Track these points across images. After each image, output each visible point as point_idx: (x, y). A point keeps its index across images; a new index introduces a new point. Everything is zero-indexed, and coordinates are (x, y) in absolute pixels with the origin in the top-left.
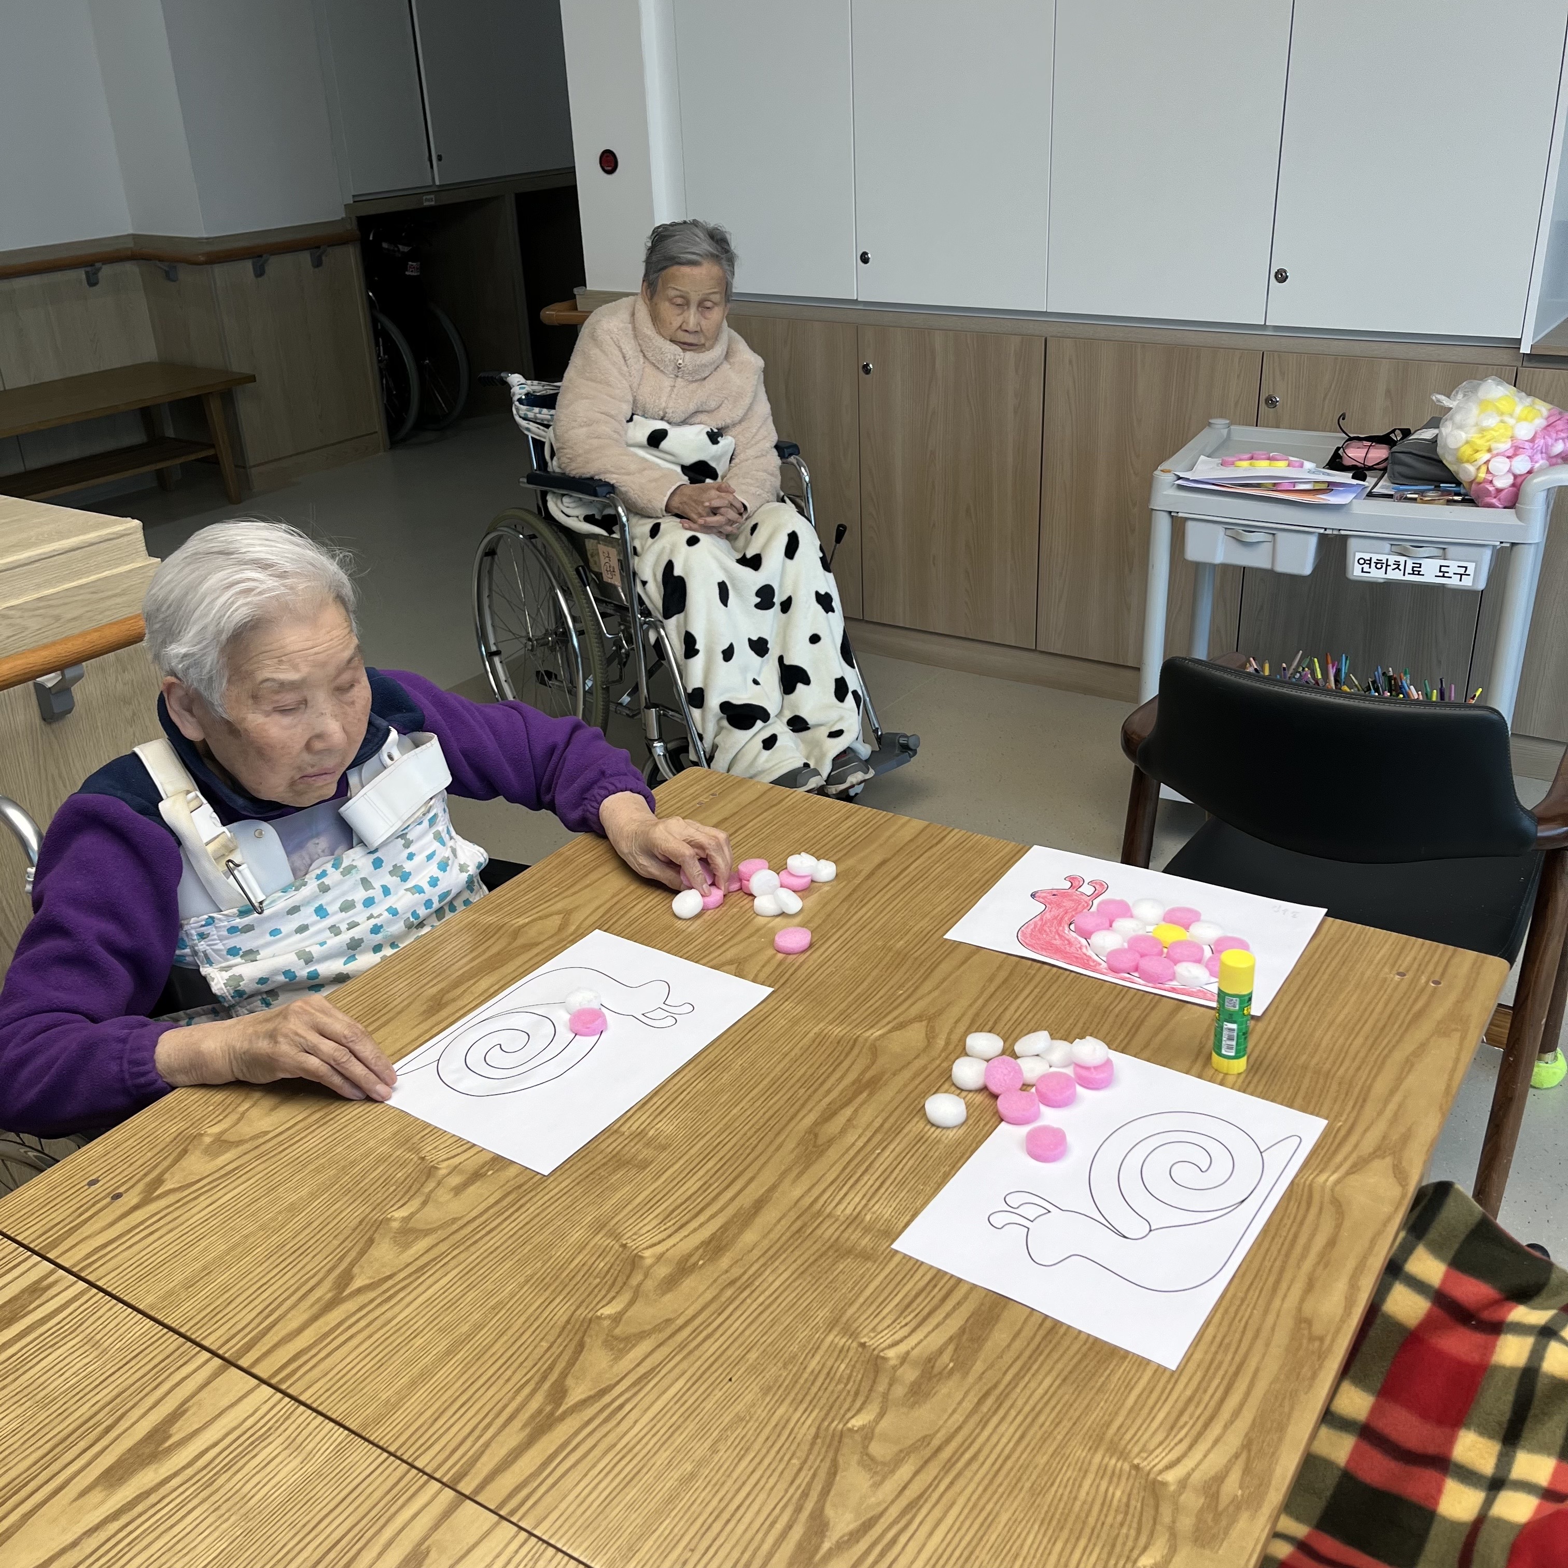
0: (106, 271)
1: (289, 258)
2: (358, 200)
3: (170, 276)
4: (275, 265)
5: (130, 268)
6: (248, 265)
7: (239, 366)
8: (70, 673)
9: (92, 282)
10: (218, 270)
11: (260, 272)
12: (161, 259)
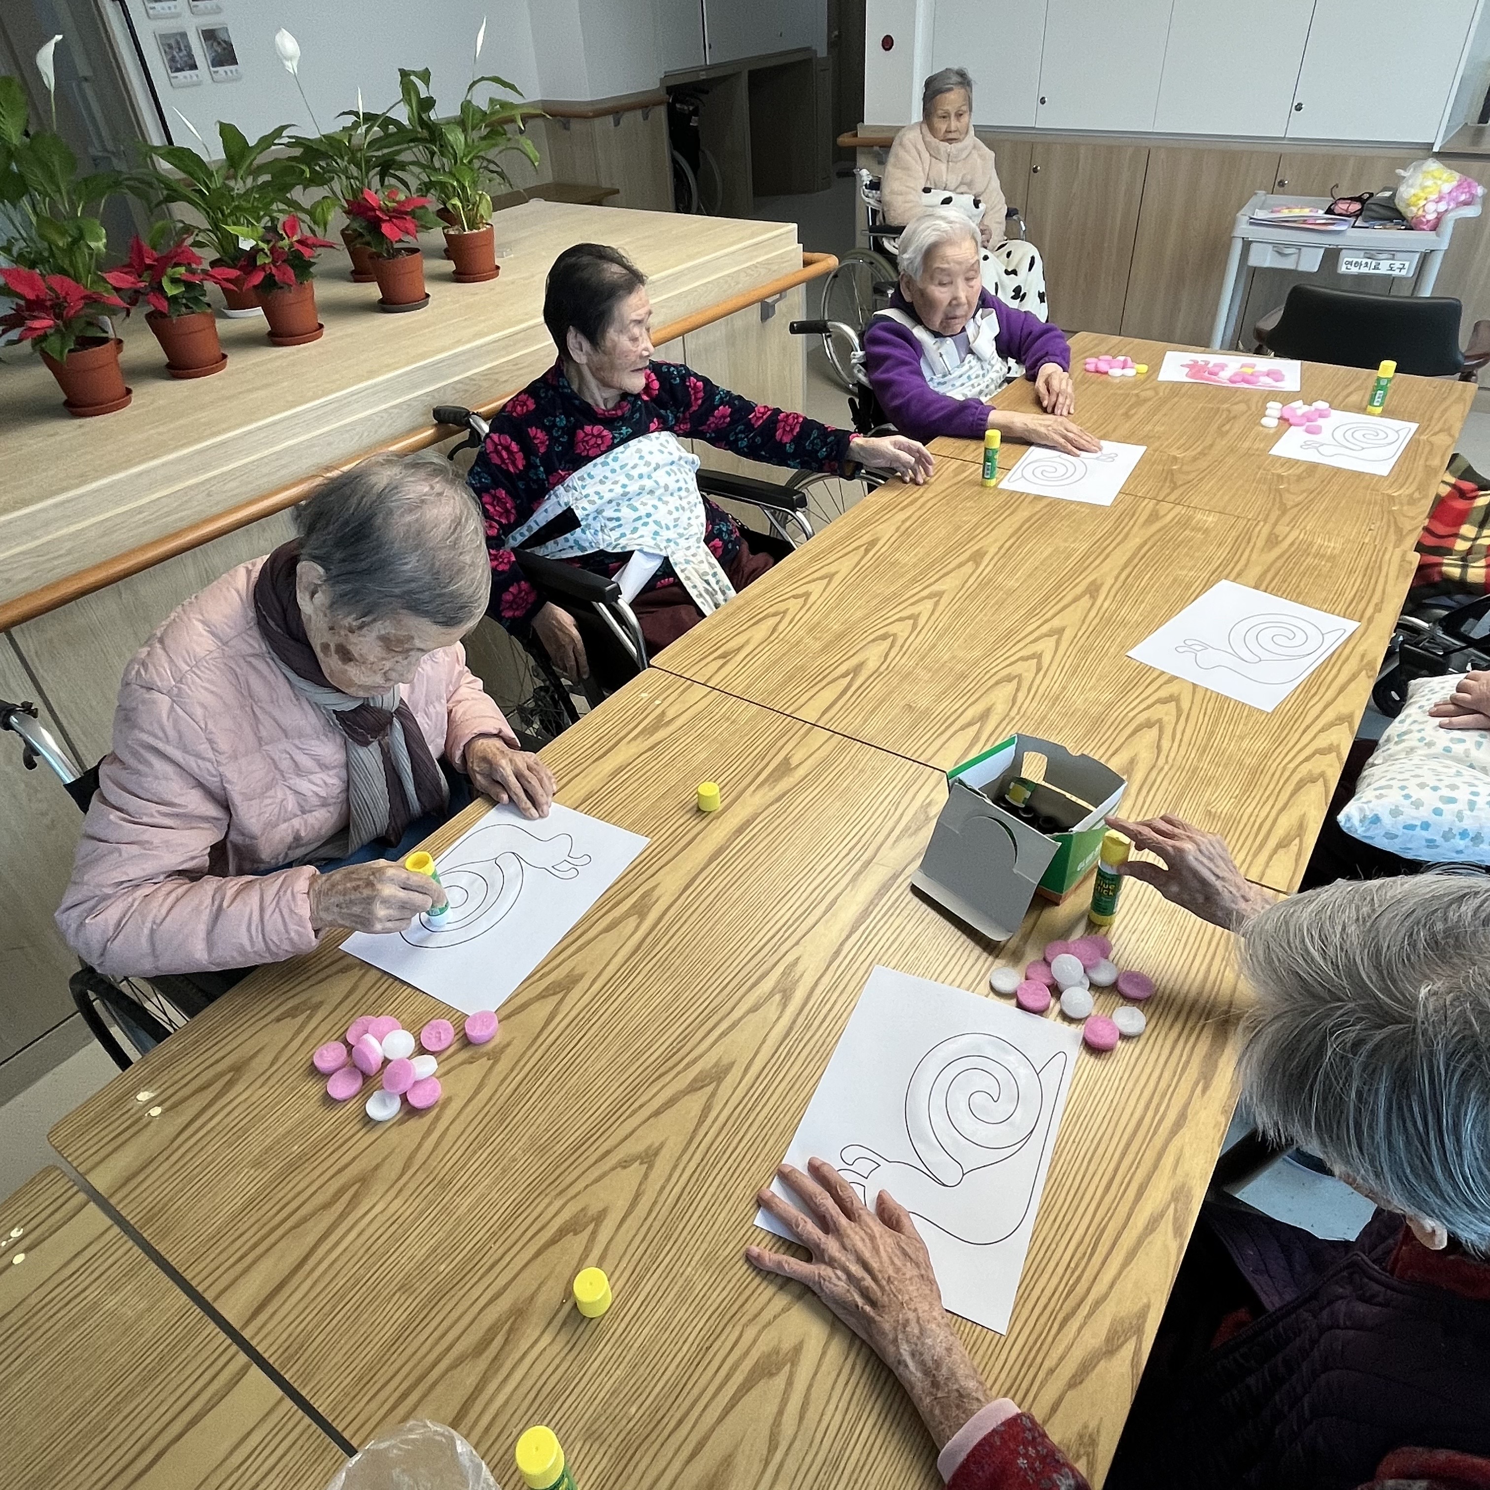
1: (632, 115)
2: (666, 75)
3: (566, 127)
4: (626, 120)
6: (610, 119)
10: (597, 122)
11: (617, 124)
12: (562, 116)
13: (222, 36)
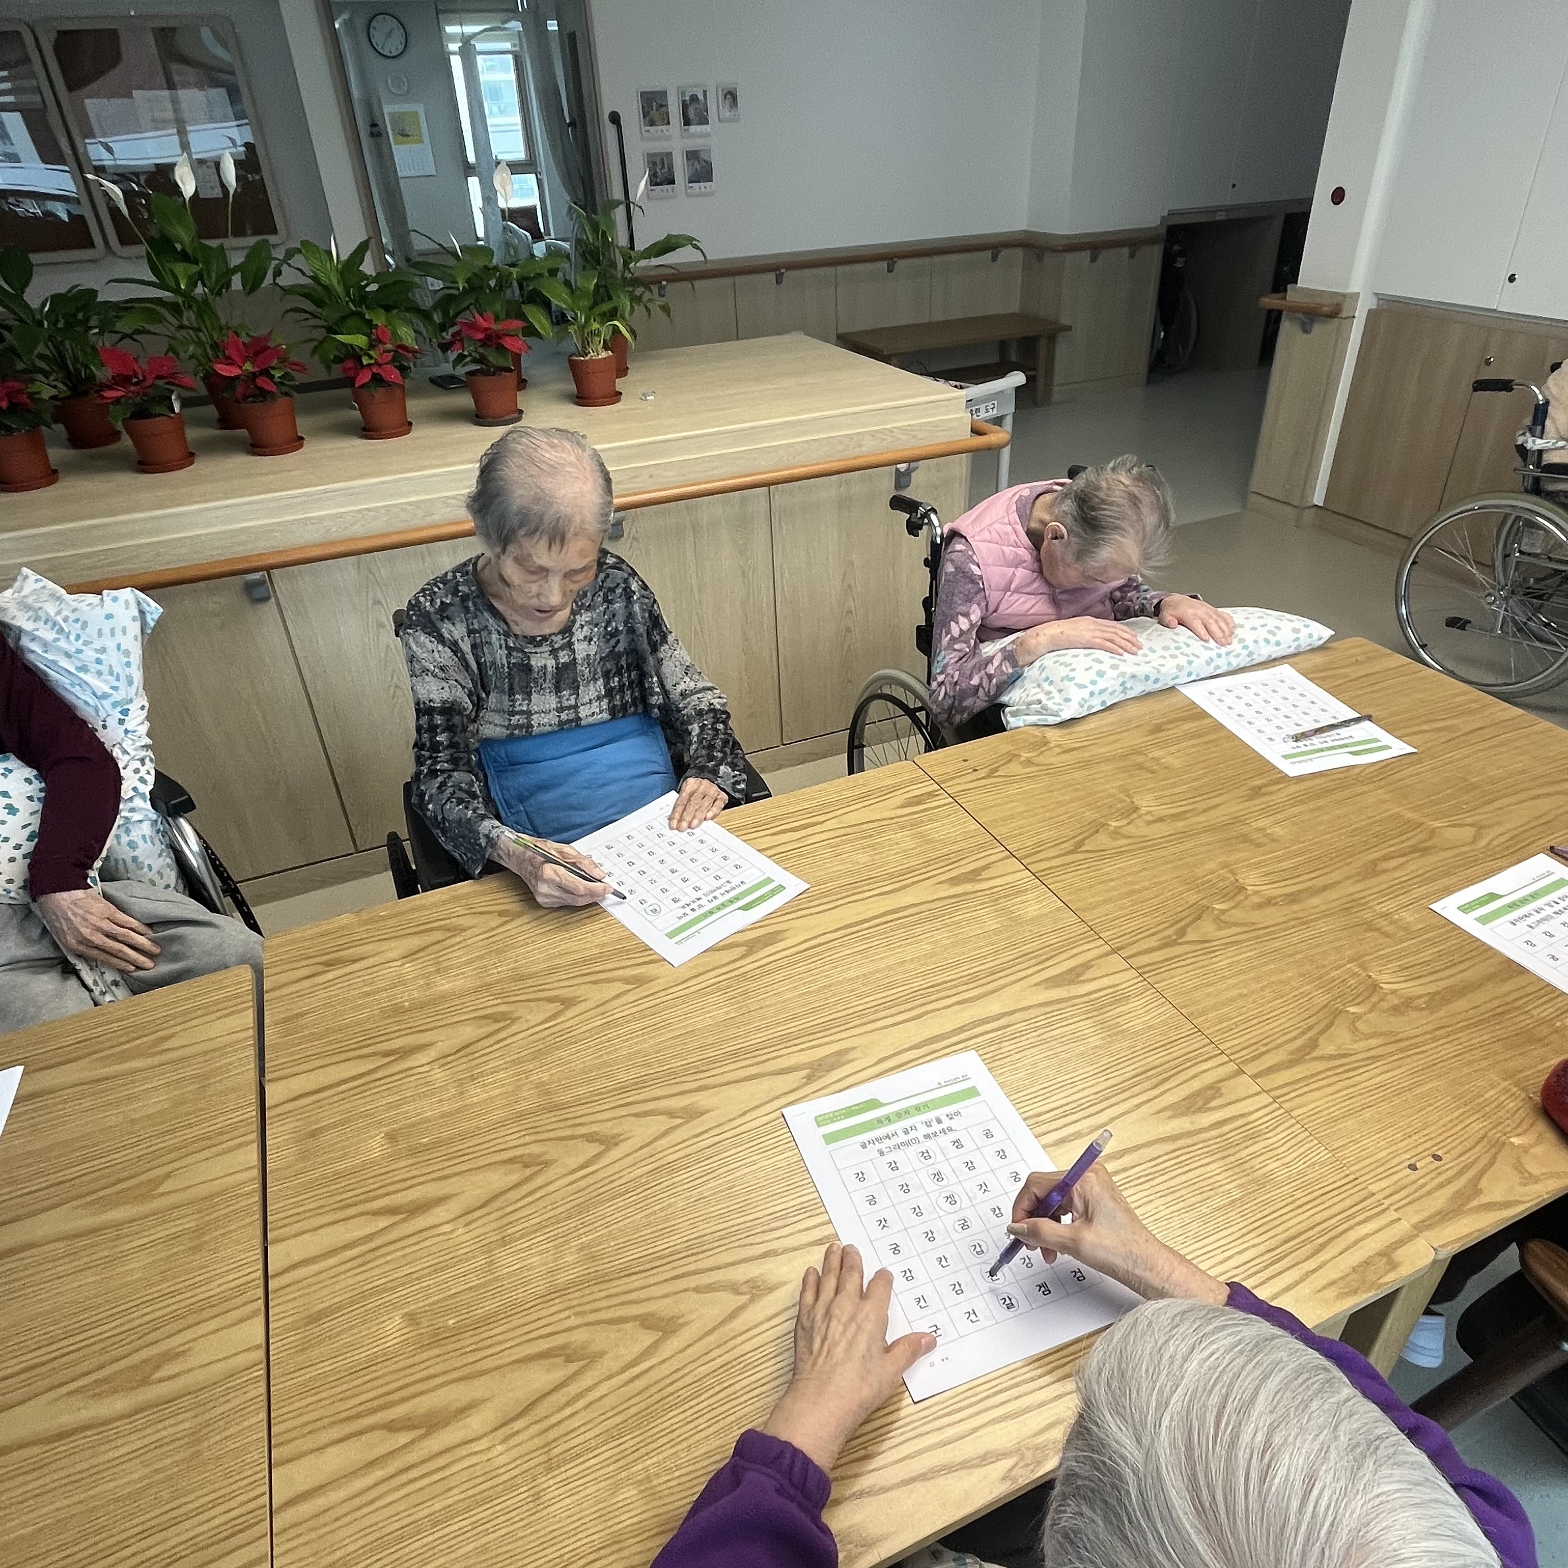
0: (1004, 253)
1: (1113, 252)
2: (1171, 214)
3: (1040, 258)
4: (1105, 256)
5: (1019, 253)
6: (1087, 255)
7: (1065, 321)
8: (913, 465)
9: (994, 259)
10: (1069, 257)
11: (1093, 259)
12: (1037, 248)
13: (703, 156)
